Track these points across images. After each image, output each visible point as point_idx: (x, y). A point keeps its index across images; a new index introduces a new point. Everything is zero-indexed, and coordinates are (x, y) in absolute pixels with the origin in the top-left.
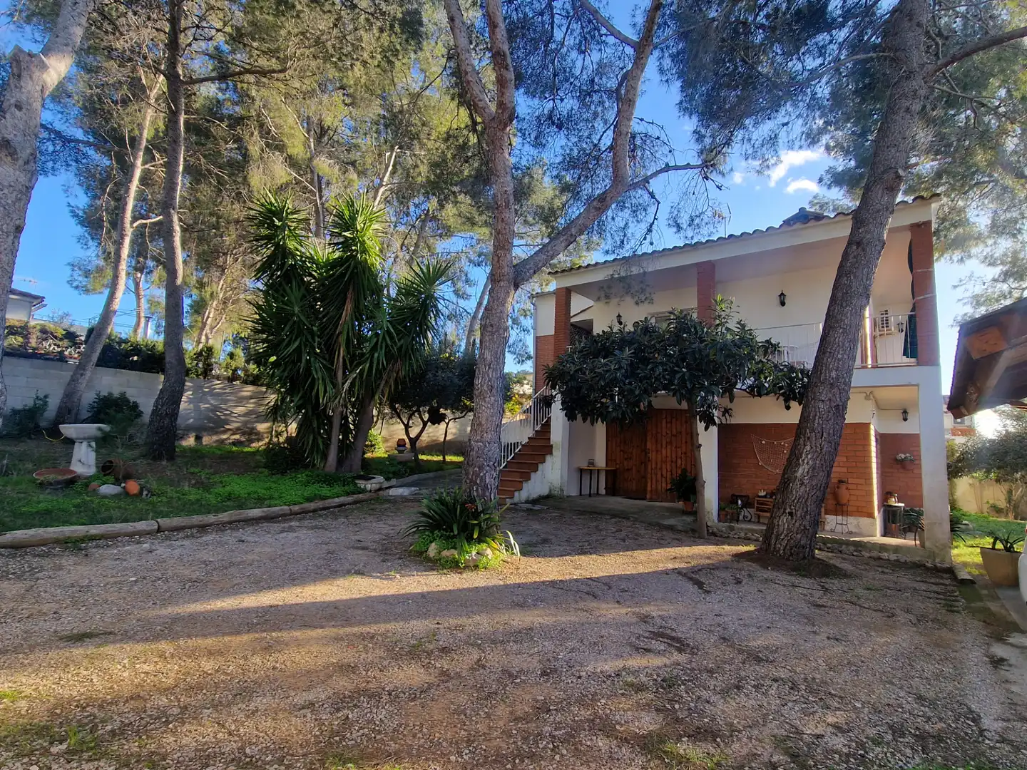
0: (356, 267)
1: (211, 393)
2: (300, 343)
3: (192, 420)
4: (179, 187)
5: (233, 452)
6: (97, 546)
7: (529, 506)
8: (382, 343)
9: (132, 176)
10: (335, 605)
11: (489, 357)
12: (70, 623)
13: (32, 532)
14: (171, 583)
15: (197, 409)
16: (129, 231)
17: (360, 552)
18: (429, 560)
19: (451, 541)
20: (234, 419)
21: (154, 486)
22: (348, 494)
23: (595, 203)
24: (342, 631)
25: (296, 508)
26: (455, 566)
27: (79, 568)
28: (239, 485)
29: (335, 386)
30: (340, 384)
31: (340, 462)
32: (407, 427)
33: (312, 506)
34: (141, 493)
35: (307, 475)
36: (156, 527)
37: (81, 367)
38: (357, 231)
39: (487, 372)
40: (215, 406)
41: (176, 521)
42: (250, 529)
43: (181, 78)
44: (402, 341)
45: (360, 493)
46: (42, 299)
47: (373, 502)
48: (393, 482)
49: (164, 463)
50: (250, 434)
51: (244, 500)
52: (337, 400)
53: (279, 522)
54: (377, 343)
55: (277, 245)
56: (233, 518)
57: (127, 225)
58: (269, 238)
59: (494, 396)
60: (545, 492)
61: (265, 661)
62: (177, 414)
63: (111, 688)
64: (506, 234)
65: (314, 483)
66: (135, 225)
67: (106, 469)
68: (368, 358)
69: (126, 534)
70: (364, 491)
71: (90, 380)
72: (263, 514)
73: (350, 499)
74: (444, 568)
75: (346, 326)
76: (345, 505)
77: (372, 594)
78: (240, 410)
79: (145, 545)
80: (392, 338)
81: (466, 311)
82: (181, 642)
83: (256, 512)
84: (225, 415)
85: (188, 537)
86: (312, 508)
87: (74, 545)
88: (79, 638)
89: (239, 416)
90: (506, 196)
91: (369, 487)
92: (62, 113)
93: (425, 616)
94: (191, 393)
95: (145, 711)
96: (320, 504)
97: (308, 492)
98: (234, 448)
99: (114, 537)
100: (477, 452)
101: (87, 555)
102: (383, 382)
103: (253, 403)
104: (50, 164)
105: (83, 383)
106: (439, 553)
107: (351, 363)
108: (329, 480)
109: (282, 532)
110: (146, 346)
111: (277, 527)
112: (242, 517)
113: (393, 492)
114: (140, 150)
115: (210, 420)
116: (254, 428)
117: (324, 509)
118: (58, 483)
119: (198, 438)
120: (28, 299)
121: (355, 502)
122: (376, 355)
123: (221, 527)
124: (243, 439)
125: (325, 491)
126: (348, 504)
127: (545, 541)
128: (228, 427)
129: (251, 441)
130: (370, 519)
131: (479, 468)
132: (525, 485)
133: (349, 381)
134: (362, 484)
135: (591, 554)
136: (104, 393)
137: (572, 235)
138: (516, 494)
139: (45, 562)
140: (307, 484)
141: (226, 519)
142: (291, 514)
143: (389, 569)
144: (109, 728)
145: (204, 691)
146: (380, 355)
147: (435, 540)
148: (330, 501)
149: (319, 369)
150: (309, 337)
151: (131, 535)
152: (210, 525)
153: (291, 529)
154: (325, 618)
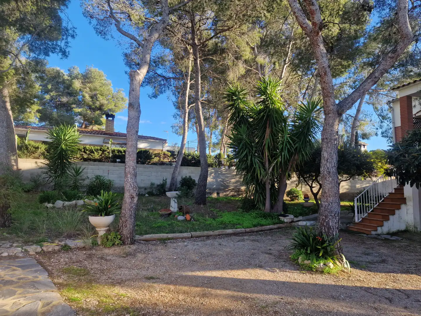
0: (269, 112)
1: (222, 174)
2: (247, 152)
3: (215, 186)
4: (200, 90)
5: (231, 200)
6: (171, 242)
7: (388, 237)
8: (285, 147)
9: (187, 88)
10: (240, 281)
11: (326, 156)
12: (150, 273)
13: (151, 235)
14: (186, 261)
15: (217, 181)
16: (187, 111)
17: (267, 256)
18: (298, 264)
19: (308, 256)
20: (231, 185)
21: (195, 216)
22: (274, 224)
23: (390, 55)
24: (236, 294)
25: (248, 230)
26: (310, 270)
27: (162, 250)
28: (227, 217)
29: (265, 170)
30: (268, 169)
31: (272, 207)
32: (311, 187)
33: (256, 229)
34: (191, 219)
35: (256, 213)
36: (191, 236)
37: (176, 167)
38: (268, 94)
39: (326, 165)
40: (224, 179)
41: (198, 233)
42: (226, 239)
43: (197, 44)
44: (297, 145)
45: (281, 223)
46: (166, 140)
47: (288, 228)
48: (300, 218)
49: (202, 206)
50: (238, 191)
51: (227, 224)
52: (267, 177)
53: (240, 236)
54: (282, 148)
55: (236, 108)
56: (220, 233)
57: (187, 108)
58: (232, 105)
59: (331, 177)
60: (403, 228)
61: (200, 300)
62: (206, 185)
63: (150, 299)
64: (327, 89)
65: (259, 217)
66: (189, 107)
67: (180, 209)
68: (279, 156)
69: (180, 238)
70: (283, 222)
71: (179, 172)
72: (233, 232)
73: (276, 226)
74: (304, 270)
75: (267, 141)
76: (273, 229)
77: (260, 278)
78: (233, 180)
79: (185, 243)
80: (290, 144)
81: (350, 116)
82: (177, 286)
83: (230, 231)
84: (228, 183)
85: (201, 241)
86: (256, 230)
87: (163, 241)
88: (150, 278)
89: (234, 183)
90: (324, 69)
91: (286, 220)
92: (164, 69)
93: (277, 293)
94: (213, 174)
95: (155, 310)
96: (260, 228)
97: (255, 222)
98: (232, 198)
99: (176, 239)
100: (325, 208)
101: (166, 246)
102: (290, 166)
103: (238, 177)
104: (163, 89)
105: (177, 172)
106: (303, 261)
107: (272, 158)
108: (265, 216)
109: (239, 241)
110: (196, 156)
111: (238, 238)
112: (224, 233)
113: (300, 223)
114: (188, 76)
115: (222, 185)
116: (239, 189)
117: (262, 231)
118: (166, 215)
119: (218, 194)
120: (162, 141)
121: (279, 228)
122: (283, 154)
123: (215, 237)
124: (236, 194)
125: (263, 222)
126: (275, 229)
127: (384, 261)
128: (230, 188)
129: (239, 195)
130: (284, 237)
131: (325, 217)
132: (385, 223)
133: (271, 168)
134: (282, 218)
135: (412, 274)
136: (184, 177)
137: (376, 77)
138: (379, 229)
139: (154, 248)
140: (255, 218)
141: (217, 234)
142: (246, 233)
143: (275, 267)
144: (143, 312)
145: (175, 307)
146: (285, 153)
147: (301, 254)
148: (265, 227)
149: (256, 163)
150: (251, 149)
151: (182, 238)
152: (211, 236)
153: (243, 240)
154: (233, 286)
